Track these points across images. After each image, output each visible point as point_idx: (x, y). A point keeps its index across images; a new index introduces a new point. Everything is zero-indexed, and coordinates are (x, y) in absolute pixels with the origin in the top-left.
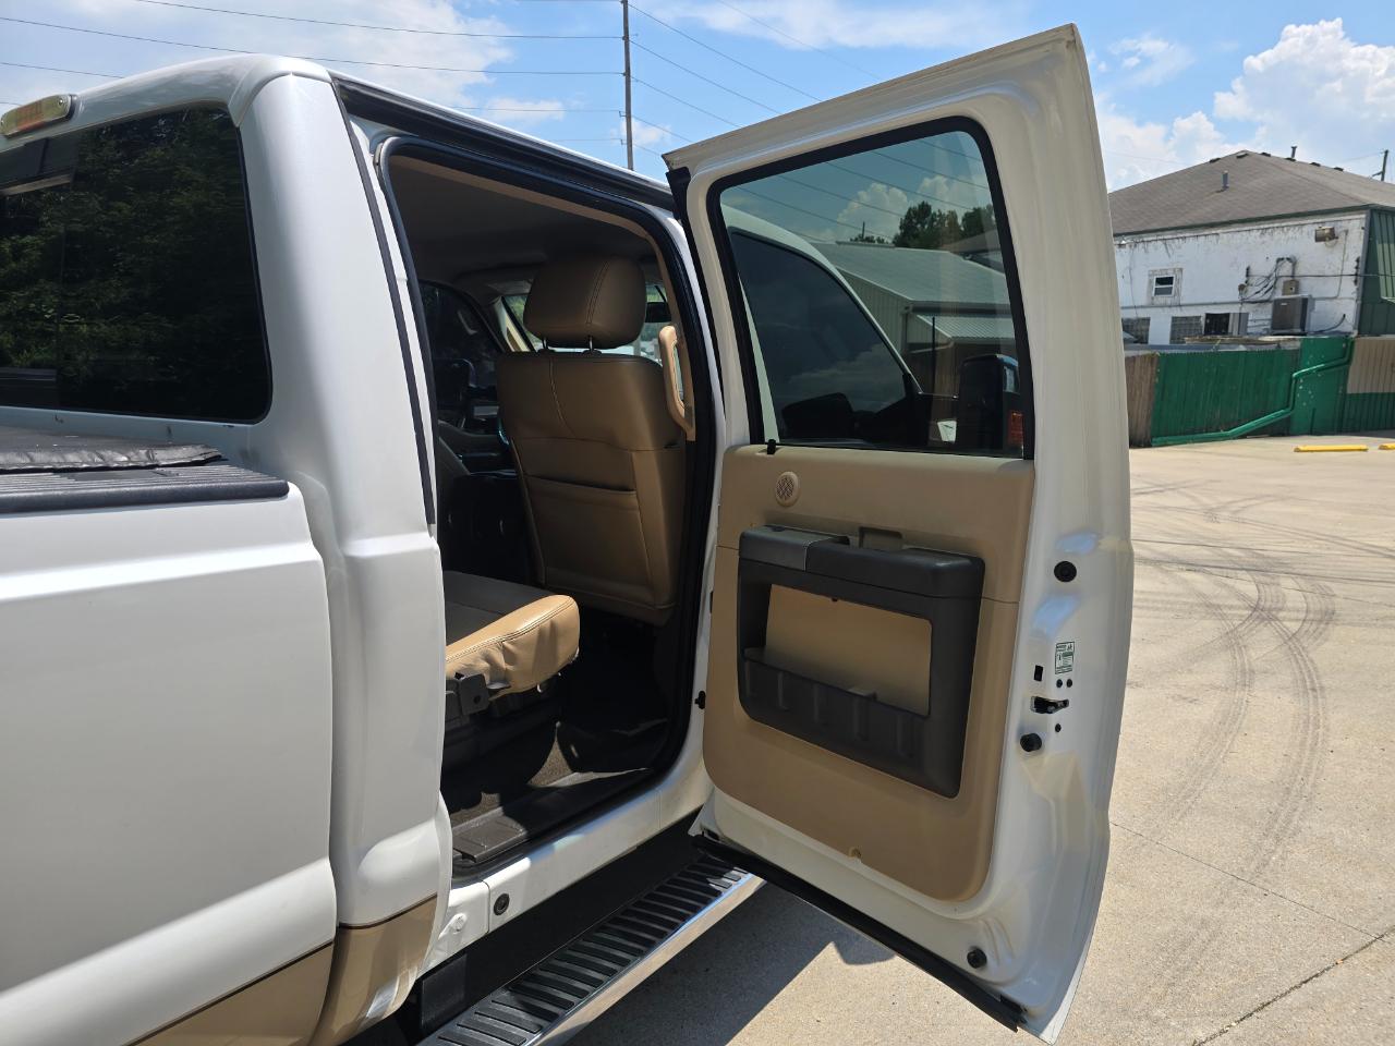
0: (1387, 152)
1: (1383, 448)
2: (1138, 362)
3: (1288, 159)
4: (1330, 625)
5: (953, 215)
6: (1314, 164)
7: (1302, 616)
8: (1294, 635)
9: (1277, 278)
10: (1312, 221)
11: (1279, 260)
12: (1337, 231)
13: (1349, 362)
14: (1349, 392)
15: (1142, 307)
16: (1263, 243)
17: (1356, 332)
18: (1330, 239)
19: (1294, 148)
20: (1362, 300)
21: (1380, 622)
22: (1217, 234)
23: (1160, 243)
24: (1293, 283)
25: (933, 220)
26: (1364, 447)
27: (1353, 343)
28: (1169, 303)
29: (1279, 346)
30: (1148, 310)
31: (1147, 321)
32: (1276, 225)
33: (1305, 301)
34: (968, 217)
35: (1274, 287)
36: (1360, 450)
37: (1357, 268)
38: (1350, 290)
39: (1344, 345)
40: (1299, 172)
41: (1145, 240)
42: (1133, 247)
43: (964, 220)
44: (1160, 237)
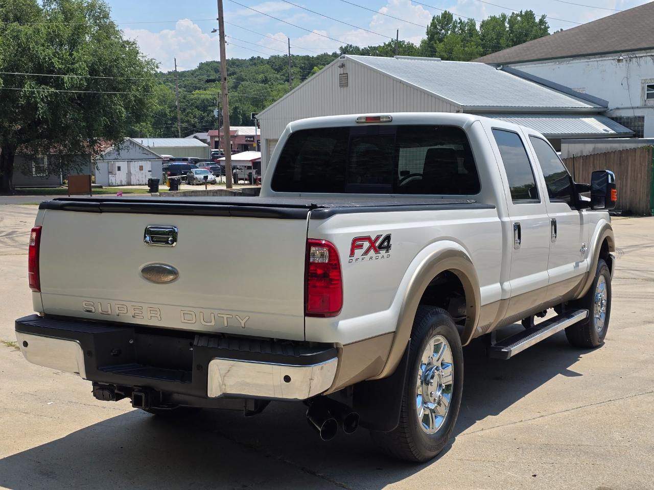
2: (638, 153)
5: (472, 24)
15: (638, 108)
23: (649, 58)
25: (455, 27)
30: (642, 110)
31: (642, 119)
34: (484, 25)
41: (637, 55)
42: (628, 61)
43: (482, 26)
44: (649, 54)
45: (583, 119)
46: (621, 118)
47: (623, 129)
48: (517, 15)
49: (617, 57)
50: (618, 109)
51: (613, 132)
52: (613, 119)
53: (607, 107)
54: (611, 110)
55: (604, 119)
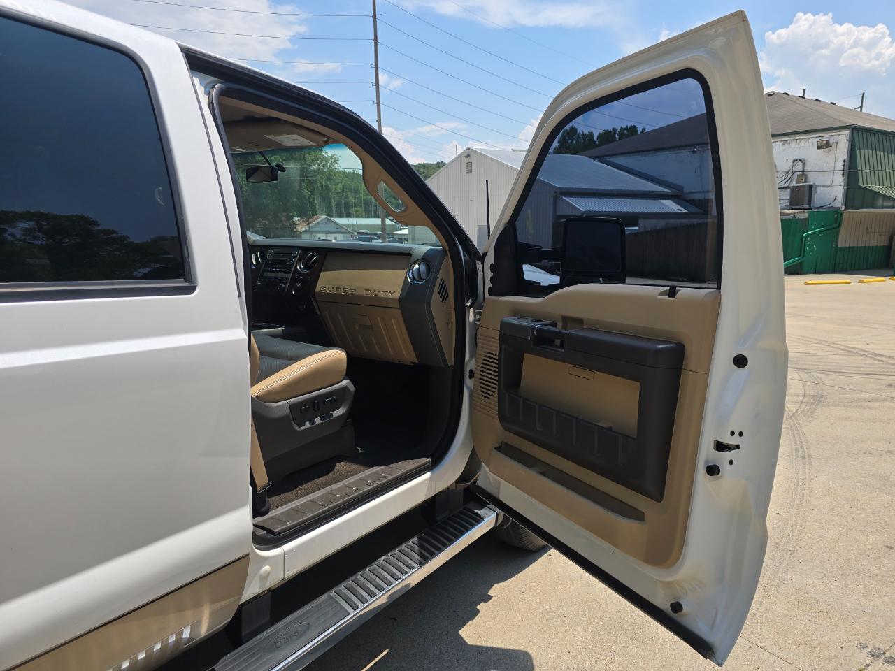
0: (863, 94)
1: (861, 282)
3: (801, 97)
4: (819, 406)
5: (591, 135)
6: (817, 100)
7: (800, 399)
8: (793, 414)
9: (793, 173)
10: (816, 136)
11: (794, 161)
12: (831, 142)
13: (839, 226)
14: (839, 246)
16: (784, 150)
17: (844, 207)
18: (827, 147)
19: (804, 90)
20: (848, 186)
21: (853, 404)
24: (804, 176)
25: (579, 138)
26: (848, 281)
27: (842, 214)
29: (794, 216)
32: (792, 138)
33: (811, 187)
34: (600, 136)
35: (791, 178)
36: (846, 283)
37: (844, 166)
38: (839, 181)
39: (836, 216)
40: (807, 105)
42: (701, 153)
43: (598, 137)
45: (662, 201)
46: (693, 200)
47: (694, 209)
48: (625, 129)
49: (692, 150)
50: (691, 192)
51: (685, 211)
52: (686, 201)
53: (682, 191)
54: (686, 194)
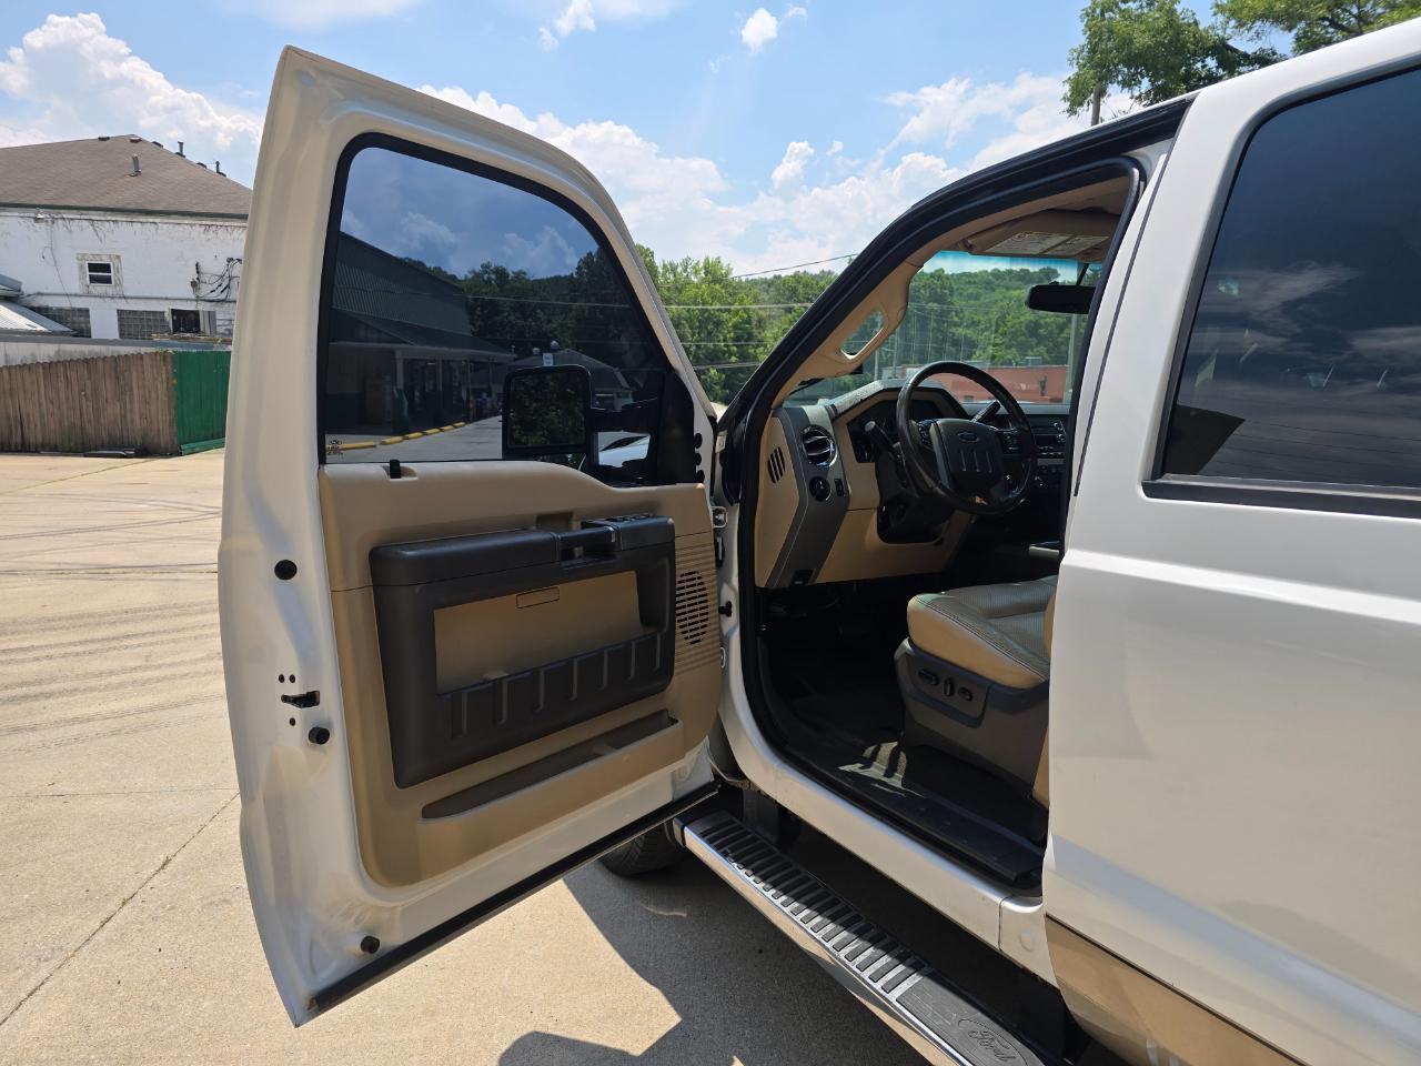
3: (180, 154)
11: (229, 260)
15: (76, 295)
16: (209, 240)
22: (155, 223)
23: (86, 223)
28: (110, 293)
30: (83, 299)
31: (85, 312)
40: (191, 169)
41: (65, 216)
42: (50, 223)
44: (86, 217)
46: (48, 308)
47: (56, 326)
49: (33, 215)
50: (40, 294)
51: (43, 328)
52: (33, 309)
55: (17, 307)
